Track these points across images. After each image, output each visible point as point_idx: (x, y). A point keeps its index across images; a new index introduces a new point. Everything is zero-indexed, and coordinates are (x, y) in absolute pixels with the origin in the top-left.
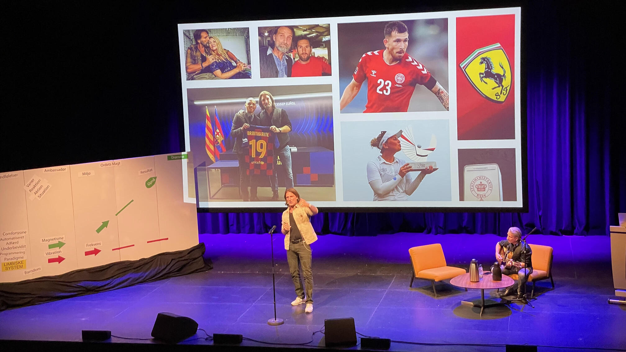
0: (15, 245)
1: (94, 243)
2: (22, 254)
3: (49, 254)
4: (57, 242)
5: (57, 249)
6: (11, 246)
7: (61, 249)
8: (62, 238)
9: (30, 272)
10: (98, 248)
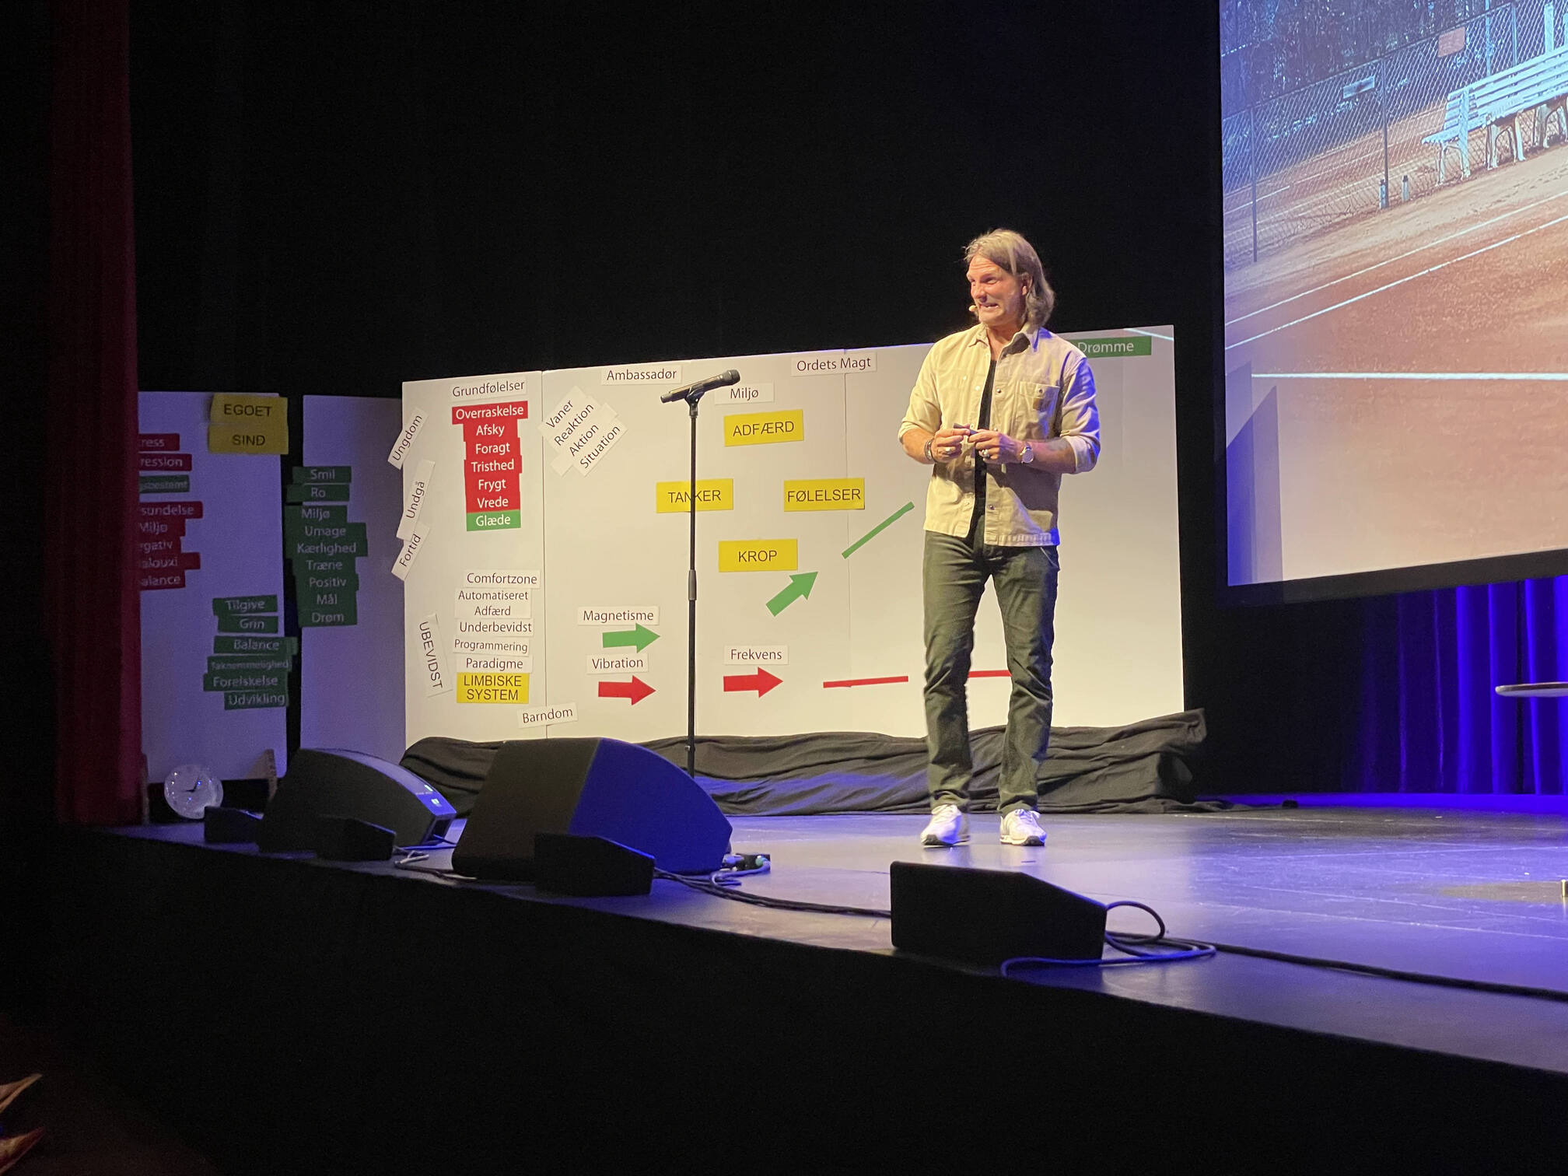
0: (501, 620)
1: (757, 649)
2: (519, 653)
3: (604, 664)
4: (629, 626)
5: (629, 652)
6: (488, 620)
7: (643, 655)
8: (649, 617)
9: (539, 717)
10: (771, 668)
